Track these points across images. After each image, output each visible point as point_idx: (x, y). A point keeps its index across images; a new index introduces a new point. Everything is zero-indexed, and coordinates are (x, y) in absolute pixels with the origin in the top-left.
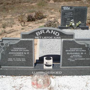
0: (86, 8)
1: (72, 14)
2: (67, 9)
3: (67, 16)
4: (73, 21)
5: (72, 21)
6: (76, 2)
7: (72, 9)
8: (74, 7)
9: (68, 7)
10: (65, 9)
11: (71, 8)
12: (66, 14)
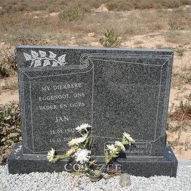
0: (161, 62)
1: (79, 90)
2: (47, 63)
3: (53, 102)
4: (84, 132)
5: (79, 129)
6: (165, 10)
7: (81, 67)
8: (90, 56)
9: (53, 55)
10: (38, 63)
11: (73, 56)
12: (48, 93)
